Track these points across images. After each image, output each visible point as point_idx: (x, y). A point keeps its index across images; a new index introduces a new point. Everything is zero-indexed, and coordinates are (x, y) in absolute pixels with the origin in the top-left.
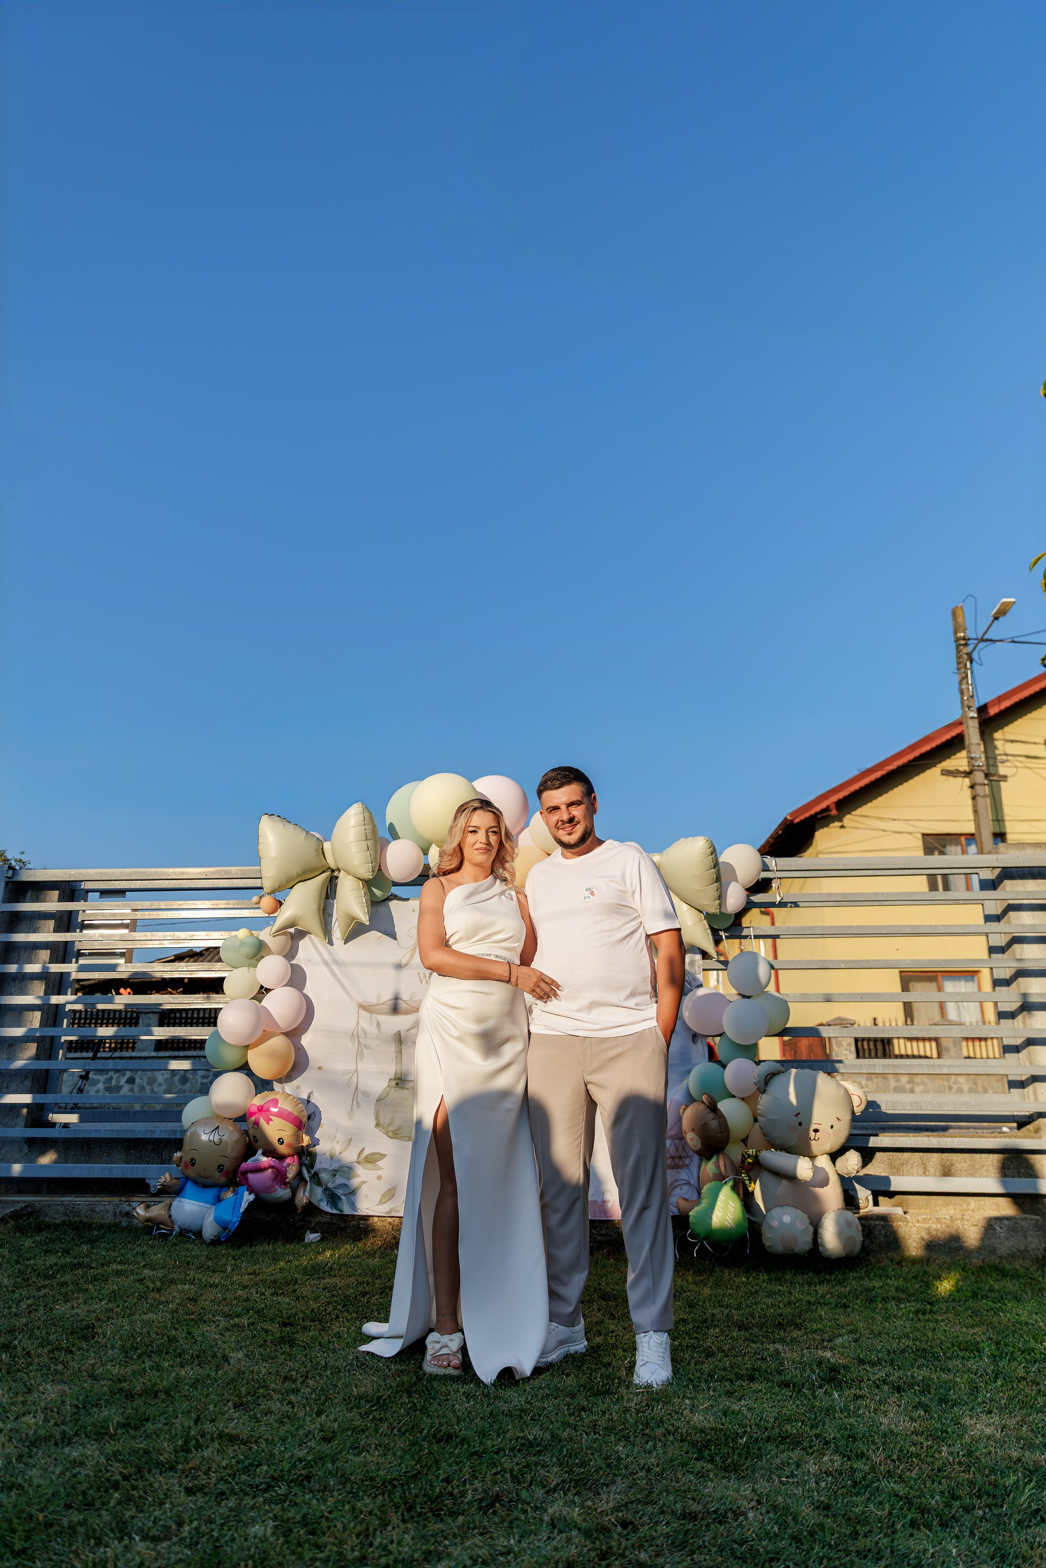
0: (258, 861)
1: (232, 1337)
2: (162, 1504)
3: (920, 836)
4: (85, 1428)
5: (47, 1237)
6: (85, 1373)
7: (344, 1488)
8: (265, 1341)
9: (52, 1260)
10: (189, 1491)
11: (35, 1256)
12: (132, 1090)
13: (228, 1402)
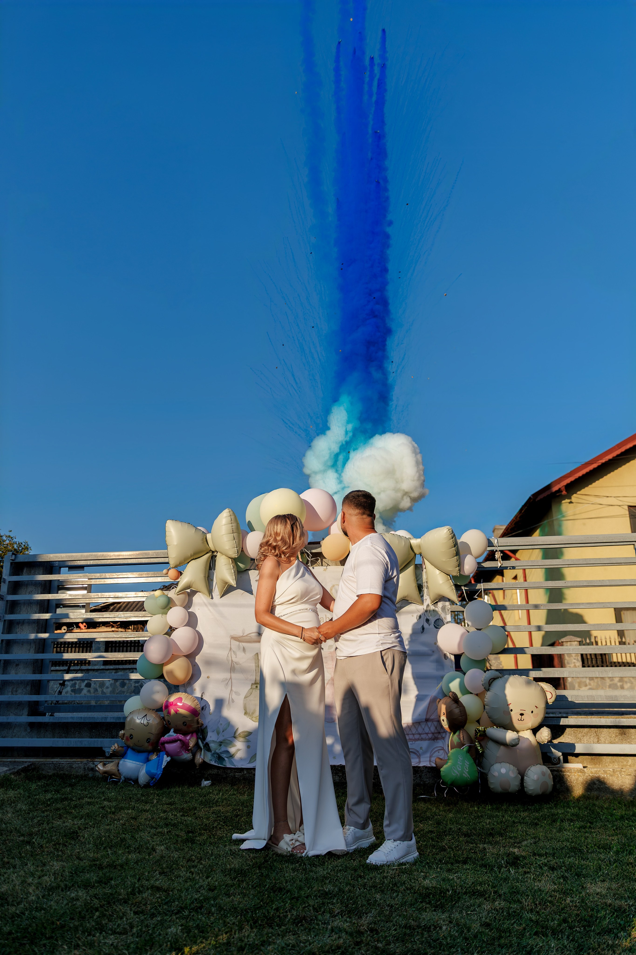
1: (157, 839)
2: (121, 918)
3: (626, 508)
4: (77, 883)
5: (44, 783)
6: (74, 856)
7: (220, 913)
8: (177, 841)
9: (49, 796)
10: (136, 913)
11: (39, 794)
12: (89, 691)
13: (156, 871)
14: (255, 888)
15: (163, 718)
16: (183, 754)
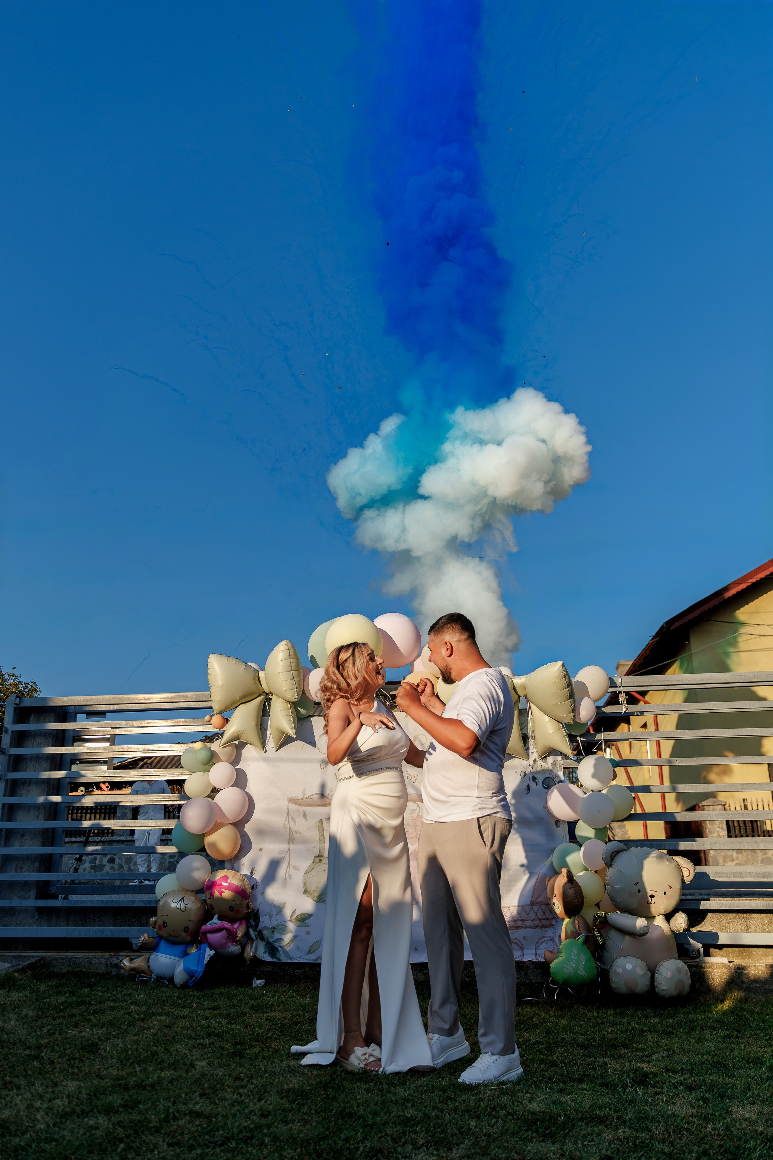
0: (208, 688)
1: (197, 1053)
4: (97, 1107)
5: (56, 983)
6: (94, 1075)
7: (275, 1144)
8: (222, 1055)
9: (62, 999)
10: (170, 1145)
11: (50, 996)
12: (112, 868)
13: (195, 1092)
14: (319, 1113)
15: (205, 901)
16: (229, 947)
